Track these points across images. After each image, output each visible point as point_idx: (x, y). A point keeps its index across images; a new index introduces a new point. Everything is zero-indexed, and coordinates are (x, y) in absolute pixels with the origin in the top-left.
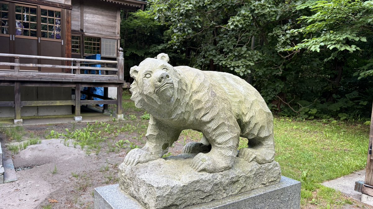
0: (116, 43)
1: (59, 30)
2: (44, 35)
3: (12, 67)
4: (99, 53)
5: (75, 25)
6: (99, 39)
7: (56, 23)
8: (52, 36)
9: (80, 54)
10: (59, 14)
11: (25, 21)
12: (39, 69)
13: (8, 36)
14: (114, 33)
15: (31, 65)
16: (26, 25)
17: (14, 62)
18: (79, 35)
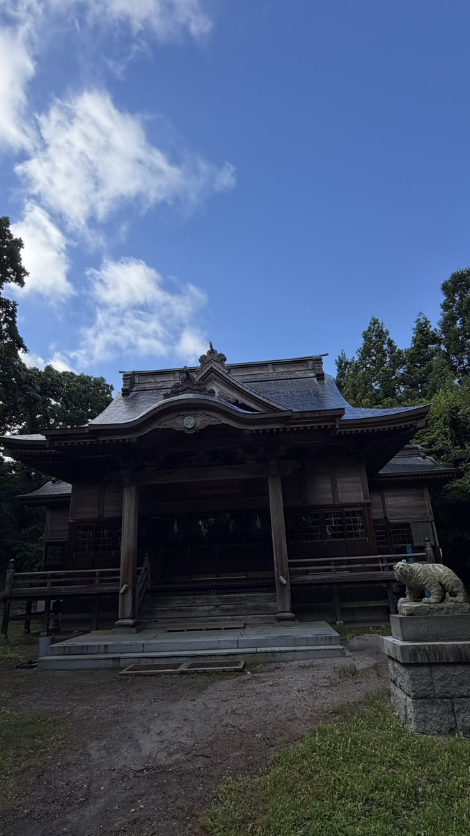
0: (430, 525)
1: (362, 528)
2: (350, 535)
3: (329, 570)
4: (411, 542)
5: (377, 513)
6: (407, 525)
7: (360, 522)
8: (357, 535)
9: (387, 546)
10: (360, 513)
11: (333, 525)
12: (350, 570)
13: (321, 541)
14: (424, 514)
15: (344, 566)
16: (334, 529)
17: (330, 565)
18: (383, 524)
